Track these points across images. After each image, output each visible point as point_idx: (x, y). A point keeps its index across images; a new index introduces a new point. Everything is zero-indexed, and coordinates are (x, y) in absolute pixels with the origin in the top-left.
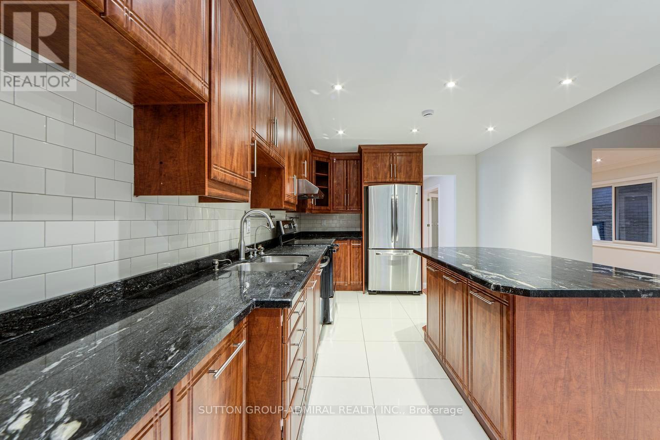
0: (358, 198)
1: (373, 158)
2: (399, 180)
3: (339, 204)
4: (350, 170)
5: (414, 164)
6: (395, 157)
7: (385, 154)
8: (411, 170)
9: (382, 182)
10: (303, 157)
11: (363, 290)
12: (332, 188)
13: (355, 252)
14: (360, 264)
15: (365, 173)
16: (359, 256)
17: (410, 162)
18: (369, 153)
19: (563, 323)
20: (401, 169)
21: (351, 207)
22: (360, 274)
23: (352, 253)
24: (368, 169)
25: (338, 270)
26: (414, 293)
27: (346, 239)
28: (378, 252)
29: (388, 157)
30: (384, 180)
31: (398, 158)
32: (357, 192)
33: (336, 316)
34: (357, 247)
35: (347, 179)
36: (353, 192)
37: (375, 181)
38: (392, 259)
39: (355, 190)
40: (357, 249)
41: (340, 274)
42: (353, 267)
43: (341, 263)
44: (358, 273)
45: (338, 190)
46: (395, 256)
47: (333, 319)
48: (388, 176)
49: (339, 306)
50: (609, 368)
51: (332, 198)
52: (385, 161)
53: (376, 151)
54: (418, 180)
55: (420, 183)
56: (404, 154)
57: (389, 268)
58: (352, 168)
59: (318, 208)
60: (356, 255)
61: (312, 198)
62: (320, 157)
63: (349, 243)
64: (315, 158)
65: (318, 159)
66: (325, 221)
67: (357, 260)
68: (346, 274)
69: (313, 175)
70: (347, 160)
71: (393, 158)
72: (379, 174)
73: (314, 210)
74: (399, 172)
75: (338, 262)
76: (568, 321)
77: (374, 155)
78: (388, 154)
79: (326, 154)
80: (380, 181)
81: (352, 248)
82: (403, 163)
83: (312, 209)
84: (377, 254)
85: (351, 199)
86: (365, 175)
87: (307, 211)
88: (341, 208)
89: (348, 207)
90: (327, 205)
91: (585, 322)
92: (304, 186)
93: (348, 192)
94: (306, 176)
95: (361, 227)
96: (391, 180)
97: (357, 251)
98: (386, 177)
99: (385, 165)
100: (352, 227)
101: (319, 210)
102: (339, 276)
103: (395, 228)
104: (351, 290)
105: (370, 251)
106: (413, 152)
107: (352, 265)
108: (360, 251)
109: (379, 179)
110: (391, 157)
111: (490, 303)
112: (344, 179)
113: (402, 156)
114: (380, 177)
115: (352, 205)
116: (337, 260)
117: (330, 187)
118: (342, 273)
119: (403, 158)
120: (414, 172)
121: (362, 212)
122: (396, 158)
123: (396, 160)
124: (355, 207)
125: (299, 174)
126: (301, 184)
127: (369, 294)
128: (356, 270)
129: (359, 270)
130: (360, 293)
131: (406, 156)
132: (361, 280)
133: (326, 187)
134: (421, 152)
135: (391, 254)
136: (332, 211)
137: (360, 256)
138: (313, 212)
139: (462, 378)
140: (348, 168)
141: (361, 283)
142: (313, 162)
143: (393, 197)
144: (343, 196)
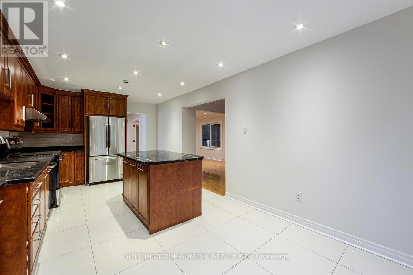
0: (81, 123)
1: (93, 99)
2: (111, 114)
3: (65, 127)
4: (74, 103)
5: (121, 106)
6: (108, 100)
7: (102, 98)
8: (119, 109)
9: (99, 115)
10: (30, 91)
11: (84, 184)
12: (57, 115)
13: (78, 159)
14: (83, 167)
15: (87, 107)
16: (81, 162)
17: (119, 104)
18: (90, 95)
19: (165, 173)
20: (113, 108)
21: (75, 129)
22: (83, 174)
23: (76, 160)
24: (89, 105)
25: (64, 173)
26: (121, 180)
27: (71, 151)
28: (97, 158)
29: (104, 99)
30: (101, 114)
31: (111, 101)
32: (80, 120)
33: (62, 202)
34: (80, 156)
35: (72, 110)
36: (77, 119)
37: (94, 113)
38: (107, 162)
39: (78, 118)
40: (80, 157)
41: (65, 175)
42: (77, 170)
43: (66, 168)
44: (80, 172)
45: (64, 117)
46: (109, 160)
47: (60, 203)
48: (104, 111)
49: (64, 196)
50: (178, 185)
51: (57, 122)
52: (101, 101)
53: (95, 94)
54: (124, 115)
55: (124, 117)
56: (115, 99)
57: (105, 168)
58: (76, 102)
59: (44, 129)
60: (79, 161)
61: (39, 122)
62: (46, 92)
63: (73, 153)
64: (41, 91)
65: (44, 92)
66: (51, 139)
67: (81, 164)
68: (71, 175)
69: (39, 104)
70: (71, 97)
71: (107, 101)
72: (97, 109)
73: (40, 130)
74: (111, 110)
75: (63, 168)
76: (167, 172)
77: (94, 97)
78: (104, 98)
79: (51, 89)
80: (98, 113)
81: (76, 157)
82: (114, 105)
83: (38, 130)
84: (95, 159)
85: (75, 124)
86: (87, 109)
87: (33, 131)
88: (67, 130)
89: (72, 129)
90: (53, 127)
91: (172, 171)
92: (32, 113)
93: (73, 119)
94: (33, 106)
95: (84, 143)
96: (106, 114)
97: (80, 159)
98: (102, 112)
99: (102, 105)
100: (76, 143)
101: (44, 130)
102: (65, 177)
103: (108, 143)
104: (75, 185)
105: (91, 158)
106: (120, 99)
107: (76, 168)
108: (83, 158)
109: (97, 112)
110: (106, 100)
111: (142, 170)
112: (69, 110)
113: (114, 100)
114: (98, 111)
115: (76, 128)
116: (62, 166)
117: (56, 114)
118: (67, 175)
119: (114, 102)
120: (121, 110)
121: (84, 133)
122: (110, 101)
123: (110, 102)
124: (78, 129)
125: (26, 105)
126: (28, 111)
127: (90, 185)
128: (79, 171)
129: (82, 171)
130: (83, 187)
131: (116, 100)
132: (83, 177)
133: (53, 114)
134: (126, 100)
135: (107, 159)
136: (57, 131)
137: (83, 162)
138: (39, 131)
139: (135, 207)
140: (73, 102)
141: (83, 179)
142: (39, 94)
143: (107, 124)
144: (68, 121)
